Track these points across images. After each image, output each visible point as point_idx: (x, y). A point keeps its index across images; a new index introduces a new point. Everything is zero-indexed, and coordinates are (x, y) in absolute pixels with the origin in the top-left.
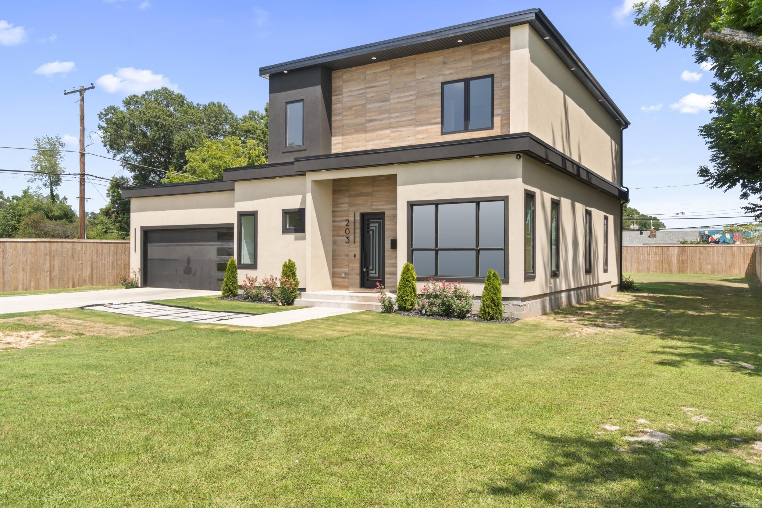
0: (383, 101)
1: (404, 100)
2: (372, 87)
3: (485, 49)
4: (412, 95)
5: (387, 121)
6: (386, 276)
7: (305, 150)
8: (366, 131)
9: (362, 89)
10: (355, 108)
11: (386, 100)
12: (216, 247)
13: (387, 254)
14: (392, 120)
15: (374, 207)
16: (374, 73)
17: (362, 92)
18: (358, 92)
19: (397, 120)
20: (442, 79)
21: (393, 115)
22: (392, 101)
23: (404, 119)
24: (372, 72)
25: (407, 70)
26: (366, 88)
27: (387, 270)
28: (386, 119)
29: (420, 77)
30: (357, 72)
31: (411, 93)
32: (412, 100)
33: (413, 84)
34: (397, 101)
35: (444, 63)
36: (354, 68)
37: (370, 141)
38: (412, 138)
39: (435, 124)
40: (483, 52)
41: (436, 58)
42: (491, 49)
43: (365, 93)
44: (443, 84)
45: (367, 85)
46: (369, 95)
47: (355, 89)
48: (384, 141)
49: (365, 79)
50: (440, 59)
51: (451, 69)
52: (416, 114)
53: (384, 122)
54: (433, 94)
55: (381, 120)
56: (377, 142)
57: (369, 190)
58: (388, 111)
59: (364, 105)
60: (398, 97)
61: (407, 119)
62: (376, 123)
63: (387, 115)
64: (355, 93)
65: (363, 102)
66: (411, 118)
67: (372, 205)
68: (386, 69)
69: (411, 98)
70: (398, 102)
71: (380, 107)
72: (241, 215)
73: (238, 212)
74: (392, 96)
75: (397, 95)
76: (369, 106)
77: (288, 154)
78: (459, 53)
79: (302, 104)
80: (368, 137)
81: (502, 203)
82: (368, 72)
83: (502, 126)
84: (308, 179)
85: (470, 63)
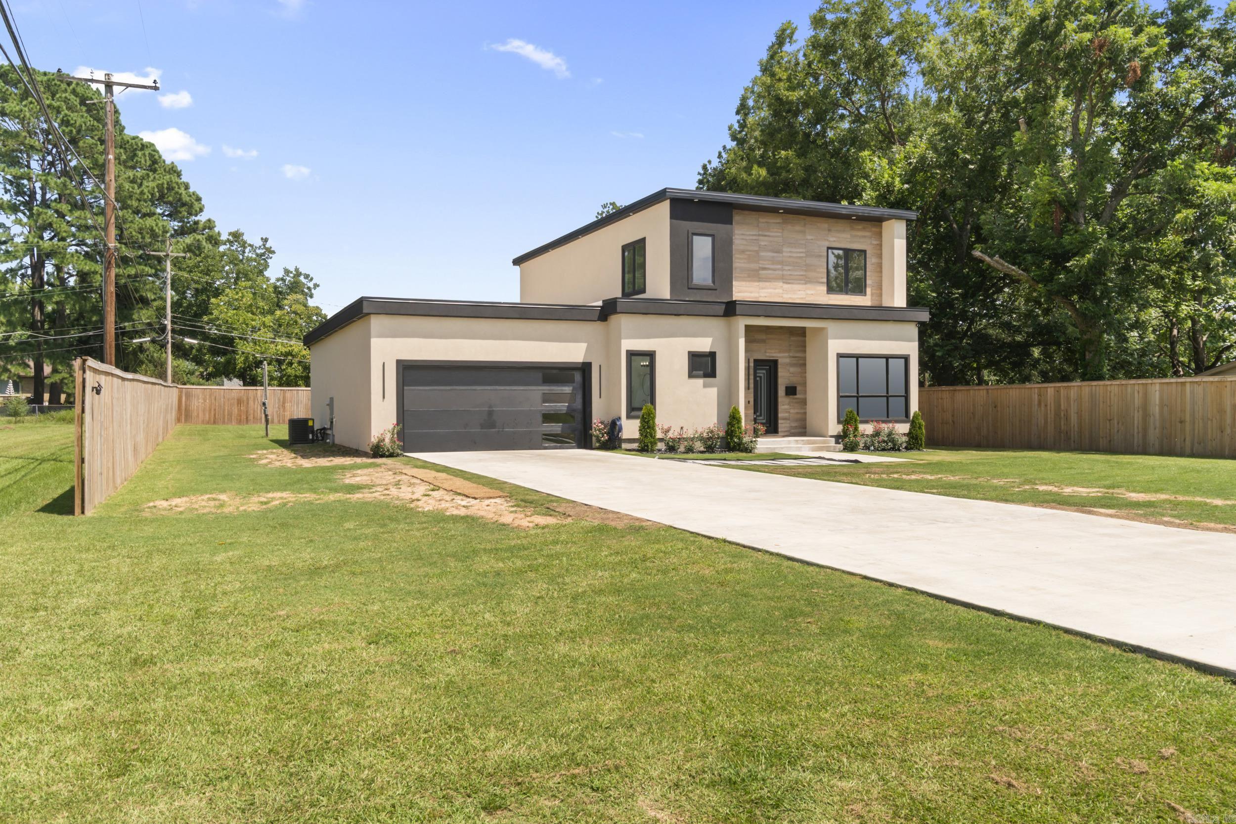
0: (776, 252)
1: (795, 255)
2: (765, 236)
3: (860, 227)
4: (802, 252)
5: (780, 272)
6: (780, 421)
7: (715, 290)
8: (760, 279)
9: (755, 235)
10: (748, 253)
11: (779, 251)
12: (539, 393)
13: (780, 400)
14: (785, 273)
15: (767, 354)
16: (766, 222)
17: (754, 238)
18: (751, 238)
19: (789, 273)
20: (827, 244)
21: (787, 268)
22: (784, 254)
23: (796, 273)
24: (764, 220)
25: (798, 228)
26: (759, 235)
27: (780, 415)
28: (779, 269)
29: (809, 237)
30: (752, 217)
31: (801, 250)
32: (800, 257)
33: (803, 242)
34: (789, 254)
35: (829, 230)
36: (747, 212)
37: (763, 288)
38: (802, 292)
39: (822, 283)
40: (859, 230)
41: (824, 224)
42: (864, 228)
43: (757, 240)
44: (828, 248)
45: (760, 233)
46: (763, 243)
48: (777, 291)
49: (758, 226)
50: (826, 226)
51: (834, 237)
52: (806, 271)
53: (777, 272)
54: (820, 256)
55: (775, 270)
56: (769, 290)
57: (763, 337)
58: (781, 263)
59: (757, 252)
60: (790, 252)
61: (798, 274)
62: (770, 272)
63: (779, 267)
64: (748, 238)
65: (757, 249)
66: (802, 273)
67: (765, 352)
68: (776, 221)
69: (802, 255)
70: (790, 257)
71: (773, 257)
72: (631, 354)
73: (627, 351)
74: (785, 249)
75: (789, 250)
76: (762, 254)
77: (695, 291)
78: (841, 225)
79: (710, 239)
80: (761, 284)
81: (903, 360)
82: (761, 220)
83: (872, 295)
84: (741, 323)
85: (849, 236)
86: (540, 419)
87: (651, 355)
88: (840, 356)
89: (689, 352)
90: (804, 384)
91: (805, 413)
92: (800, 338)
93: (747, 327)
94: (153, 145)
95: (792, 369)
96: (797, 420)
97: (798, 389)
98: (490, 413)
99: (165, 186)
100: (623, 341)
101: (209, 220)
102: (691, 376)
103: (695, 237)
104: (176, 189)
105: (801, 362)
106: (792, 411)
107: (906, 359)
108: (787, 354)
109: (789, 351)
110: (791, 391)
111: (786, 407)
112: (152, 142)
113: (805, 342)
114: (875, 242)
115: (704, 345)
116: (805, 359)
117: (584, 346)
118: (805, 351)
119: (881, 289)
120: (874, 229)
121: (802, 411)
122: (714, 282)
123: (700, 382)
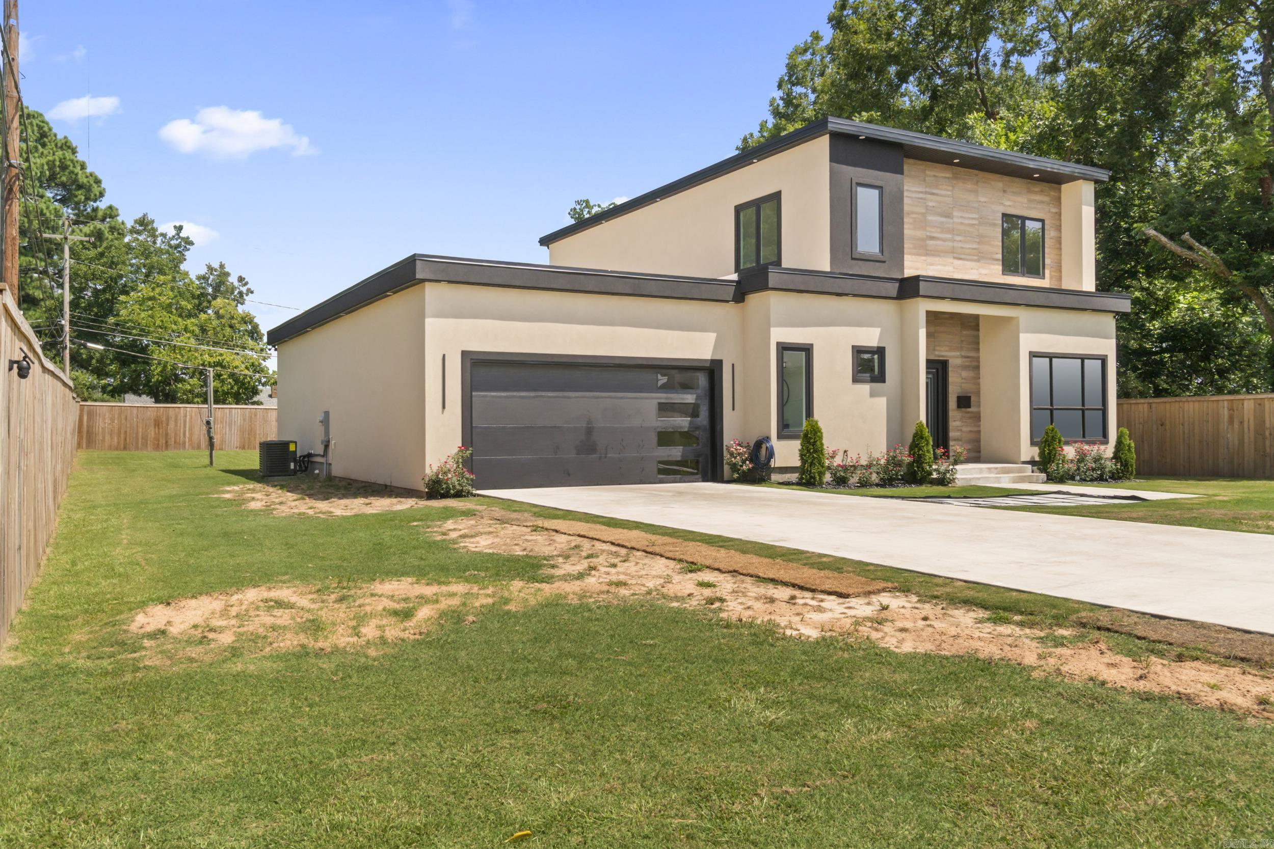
0: (946, 217)
1: (967, 222)
2: (933, 194)
3: (1037, 189)
4: (974, 219)
5: (950, 244)
7: (884, 262)
8: (927, 250)
9: (921, 192)
10: (914, 216)
11: (949, 216)
12: (655, 402)
13: (951, 414)
14: (956, 244)
15: (937, 353)
16: (935, 176)
17: (921, 196)
19: (960, 245)
20: (1003, 209)
21: (958, 238)
22: (955, 220)
23: (967, 246)
24: (932, 173)
25: (969, 186)
26: (926, 193)
28: (948, 240)
29: (983, 199)
30: (918, 166)
31: (974, 216)
32: (974, 225)
33: (976, 205)
34: (960, 220)
35: (1004, 191)
37: (931, 264)
38: (975, 271)
39: (997, 260)
40: (1036, 193)
41: (998, 182)
42: (1042, 191)
43: (925, 199)
44: (1003, 215)
45: (927, 190)
46: (931, 204)
47: (914, 189)
48: (946, 268)
49: (925, 180)
50: (1000, 185)
51: (1009, 200)
52: (979, 243)
53: (946, 243)
54: (994, 225)
55: (944, 240)
56: (939, 267)
57: (932, 329)
58: (951, 231)
59: (924, 215)
60: (962, 217)
61: (971, 246)
62: (939, 242)
63: (949, 236)
64: (914, 195)
65: (923, 211)
66: (975, 246)
67: (934, 350)
68: (948, 175)
69: (974, 222)
70: (962, 223)
71: (942, 223)
72: (783, 348)
73: (778, 343)
74: (955, 214)
75: (960, 214)
76: (930, 218)
77: (860, 263)
78: (1018, 184)
79: (876, 192)
80: (930, 259)
81: (1100, 361)
82: (928, 172)
83: (1051, 278)
84: (922, 307)
85: (1025, 200)
86: (654, 439)
87: (807, 350)
88: (1033, 355)
89: (853, 347)
90: (978, 393)
91: (979, 432)
92: (973, 333)
93: (928, 313)
94: (41, 115)
95: (965, 374)
96: (969, 442)
97: (973, 399)
98: (589, 431)
99: (57, 163)
100: (772, 329)
101: (111, 207)
102: (855, 380)
103: (860, 189)
104: (71, 168)
105: (975, 364)
106: (964, 429)
107: (1104, 360)
108: (958, 353)
109: (960, 349)
110: (964, 402)
111: (958, 423)
112: (41, 111)
113: (978, 337)
114: (1054, 210)
115: (870, 337)
116: (977, 359)
117: (712, 337)
118: (978, 350)
119: (1060, 271)
120: (1052, 193)
121: (976, 429)
122: (882, 251)
123: (866, 388)
